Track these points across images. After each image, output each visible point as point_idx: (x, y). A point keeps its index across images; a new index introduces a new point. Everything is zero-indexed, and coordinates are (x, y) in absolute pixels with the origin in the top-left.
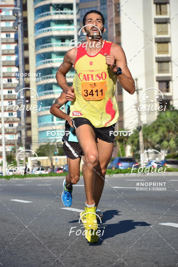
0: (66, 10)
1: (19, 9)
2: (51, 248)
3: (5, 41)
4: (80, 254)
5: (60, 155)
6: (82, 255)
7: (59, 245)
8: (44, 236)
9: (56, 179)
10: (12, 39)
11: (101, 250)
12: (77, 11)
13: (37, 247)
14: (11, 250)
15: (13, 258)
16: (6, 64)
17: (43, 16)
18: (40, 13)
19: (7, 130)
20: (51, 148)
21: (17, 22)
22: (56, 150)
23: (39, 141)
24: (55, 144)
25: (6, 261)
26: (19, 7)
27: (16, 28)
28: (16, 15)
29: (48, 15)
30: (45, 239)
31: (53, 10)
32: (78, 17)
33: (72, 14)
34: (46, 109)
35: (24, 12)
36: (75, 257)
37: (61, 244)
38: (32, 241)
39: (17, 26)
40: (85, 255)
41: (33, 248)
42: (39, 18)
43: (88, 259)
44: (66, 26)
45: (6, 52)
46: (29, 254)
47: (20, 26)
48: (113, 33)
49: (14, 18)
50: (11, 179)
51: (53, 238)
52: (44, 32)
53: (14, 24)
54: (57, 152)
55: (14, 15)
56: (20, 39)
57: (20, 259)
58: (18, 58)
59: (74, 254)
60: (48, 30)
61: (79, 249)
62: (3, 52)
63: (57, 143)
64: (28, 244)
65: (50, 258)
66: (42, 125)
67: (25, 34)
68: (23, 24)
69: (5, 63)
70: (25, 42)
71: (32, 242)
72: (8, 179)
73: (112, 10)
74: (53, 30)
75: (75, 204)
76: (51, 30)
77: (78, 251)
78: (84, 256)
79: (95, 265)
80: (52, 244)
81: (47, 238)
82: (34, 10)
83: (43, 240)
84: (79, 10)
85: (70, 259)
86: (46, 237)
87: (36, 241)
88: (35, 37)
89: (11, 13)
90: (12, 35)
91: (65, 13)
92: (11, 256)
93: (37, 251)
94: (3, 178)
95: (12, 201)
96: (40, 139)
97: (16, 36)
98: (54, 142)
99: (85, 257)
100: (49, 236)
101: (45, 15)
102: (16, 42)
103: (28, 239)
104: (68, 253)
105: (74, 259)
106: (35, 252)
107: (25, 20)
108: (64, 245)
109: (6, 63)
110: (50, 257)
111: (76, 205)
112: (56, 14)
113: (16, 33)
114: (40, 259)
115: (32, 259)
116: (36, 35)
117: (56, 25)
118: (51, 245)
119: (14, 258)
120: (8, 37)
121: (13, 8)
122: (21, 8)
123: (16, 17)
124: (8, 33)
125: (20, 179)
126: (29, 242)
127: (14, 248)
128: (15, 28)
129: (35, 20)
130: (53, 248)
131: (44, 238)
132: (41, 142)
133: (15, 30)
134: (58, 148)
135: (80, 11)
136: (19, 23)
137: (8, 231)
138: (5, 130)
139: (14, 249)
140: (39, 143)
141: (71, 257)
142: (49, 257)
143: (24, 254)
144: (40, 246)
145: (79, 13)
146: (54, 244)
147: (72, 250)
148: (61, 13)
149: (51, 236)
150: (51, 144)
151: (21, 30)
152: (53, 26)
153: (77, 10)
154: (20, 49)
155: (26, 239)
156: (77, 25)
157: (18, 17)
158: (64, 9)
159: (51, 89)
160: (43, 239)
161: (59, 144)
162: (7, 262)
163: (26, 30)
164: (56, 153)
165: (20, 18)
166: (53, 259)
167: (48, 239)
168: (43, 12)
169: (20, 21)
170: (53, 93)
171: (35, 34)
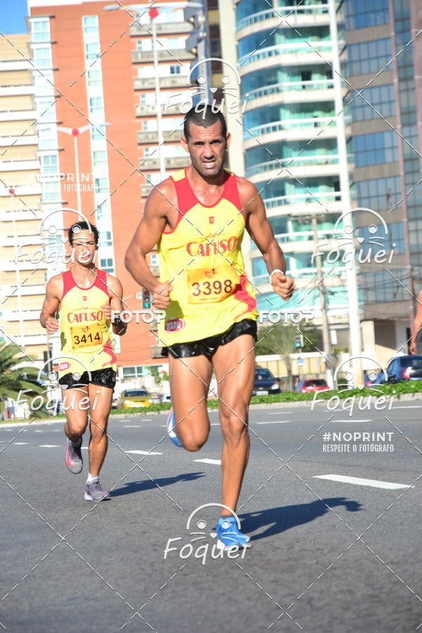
0: (310, 4)
1: (199, 5)
2: (294, 572)
3: (168, 84)
4: (363, 585)
5: (308, 348)
6: (368, 585)
7: (312, 565)
8: (275, 544)
9: (301, 408)
10: (185, 77)
11: (413, 575)
12: (338, 4)
13: (262, 571)
14: (198, 579)
15: (204, 598)
16: (173, 139)
17: (256, 20)
18: (248, 13)
20: (287, 334)
21: (195, 37)
22: (299, 338)
25: (189, 606)
27: (194, 50)
28: (192, 20)
29: (267, 16)
30: (279, 551)
31: (281, 5)
32: (341, 18)
33: (326, 12)
35: (211, 13)
36: (350, 592)
37: (317, 563)
39: (196, 48)
40: (375, 587)
42: (247, 25)
43: (383, 596)
44: (313, 41)
45: (172, 110)
46: (241, 588)
47: (202, 46)
49: (189, 27)
51: (297, 548)
52: (261, 57)
53: (187, 41)
54: (300, 343)
55: (187, 20)
57: (221, 599)
59: (349, 585)
60: (270, 54)
61: (359, 574)
65: (292, 597)
66: (264, 278)
67: (217, 68)
68: (209, 41)
69: (169, 136)
70: (217, 84)
74: (281, 52)
75: (349, 466)
76: (277, 53)
77: (360, 577)
78: (373, 589)
79: (400, 609)
80: (295, 563)
81: (282, 549)
82: (235, 6)
83: (274, 553)
84: (342, 3)
85: (339, 596)
86: (282, 547)
87: (258, 557)
88: (239, 70)
89: (180, 16)
90: (186, 69)
91: (310, 11)
92: (200, 593)
99: (376, 593)
100: (288, 545)
101: (261, 18)
102: (195, 84)
105: (349, 598)
107: (214, 31)
108: (325, 564)
111: (351, 468)
112: (287, 13)
113: (194, 63)
115: (249, 599)
116: (243, 67)
117: (287, 41)
118: (293, 565)
119: (207, 598)
120: (175, 74)
121: (185, 4)
122: (203, 3)
123: (193, 24)
124: (175, 65)
125: (214, 410)
127: (206, 574)
128: (191, 52)
129: (238, 31)
130: (299, 572)
131: (278, 548)
133: (192, 57)
134: (304, 332)
135: (344, 4)
136: (199, 40)
139: (207, 576)
141: (342, 592)
142: (290, 594)
143: (230, 588)
144: (267, 569)
145: (343, 9)
146: (300, 561)
147: (344, 577)
148: (301, 12)
151: (206, 55)
152: (280, 43)
156: (339, 39)
157: (196, 25)
158: (306, 2)
159: (283, 193)
160: (274, 551)
162: (191, 608)
163: (217, 55)
164: (298, 345)
165: (202, 28)
167: (285, 550)
168: (256, 11)
169: (201, 35)
170: (286, 202)
171: (239, 64)
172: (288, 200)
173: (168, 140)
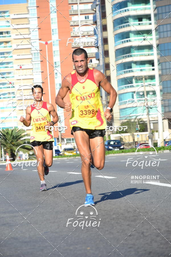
2: (136, 221)
3: (84, 23)
4: (164, 227)
5: (141, 131)
6: (166, 227)
8: (129, 210)
10: (90, 20)
20: (133, 125)
21: (95, 4)
22: (138, 126)
23: (121, 119)
24: (136, 120)
27: (95, 9)
30: (130, 213)
34: (126, 87)
36: (159, 229)
38: (118, 215)
39: (95, 8)
40: (169, 227)
41: (118, 222)
44: (143, 5)
45: (85, 34)
46: (115, 228)
47: (98, 8)
52: (122, 12)
53: (92, 6)
54: (138, 128)
56: (98, 20)
57: (107, 232)
58: (97, 39)
60: (125, 11)
61: (163, 222)
63: (137, 119)
64: (114, 218)
66: (123, 102)
67: (104, 16)
68: (100, 5)
70: (104, 23)
71: (118, 216)
74: (130, 10)
76: (128, 10)
80: (136, 217)
81: (131, 212)
83: (128, 214)
85: (155, 231)
88: (112, 17)
90: (91, 17)
95: (97, 177)
96: (121, 116)
97: (95, 18)
98: (135, 119)
102: (95, 23)
103: (114, 214)
106: (121, 226)
107: (103, 2)
113: (95, 15)
115: (118, 232)
116: (114, 16)
117: (132, 5)
120: (87, 19)
124: (87, 15)
126: (114, 216)
128: (93, 10)
129: (112, 2)
130: (138, 221)
131: (130, 212)
132: (122, 120)
133: (94, 12)
134: (139, 124)
136: (97, 5)
140: (120, 120)
143: (110, 228)
144: (125, 220)
147: (156, 223)
150: (132, 121)
151: (99, 11)
152: (130, 6)
154: (99, 30)
156: (154, 4)
159: (131, 67)
160: (128, 213)
161: (140, 120)
163: (104, 11)
164: (137, 129)
165: (98, 0)
166: (138, 232)
169: (97, 3)
170: (132, 71)
172: (133, 70)
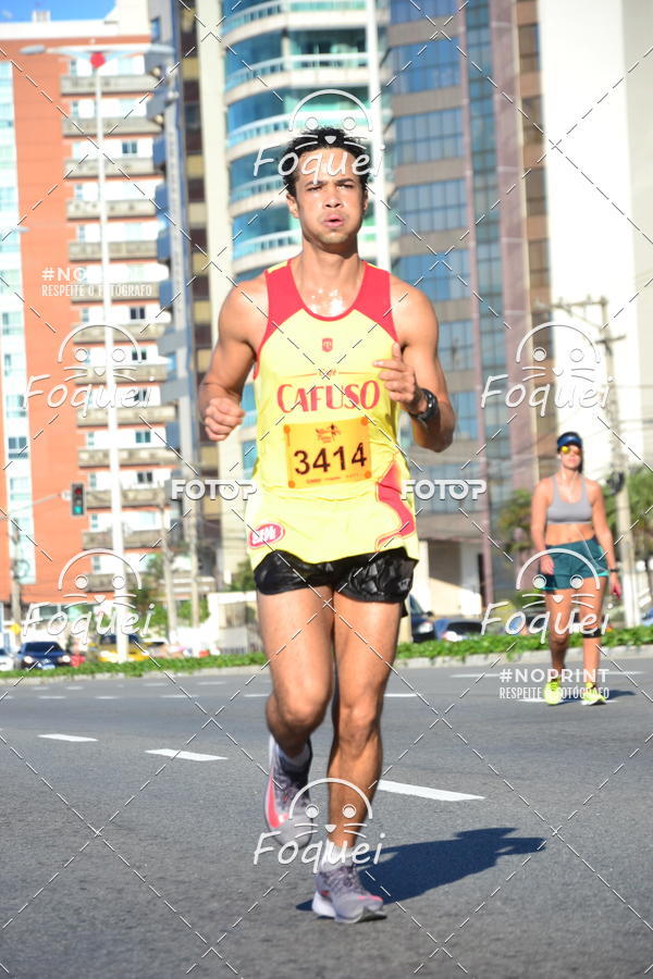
0: (339, 52)
1: (168, 49)
2: (297, 926)
4: (403, 948)
6: (410, 949)
10: (143, 159)
11: (481, 933)
12: (382, 54)
15: (156, 964)
16: (124, 254)
17: (255, 74)
18: (244, 64)
19: (131, 495)
21: (161, 98)
26: (167, 43)
27: (159, 119)
28: (157, 71)
29: (273, 69)
31: (294, 53)
32: (387, 75)
33: (363, 65)
35: (187, 63)
36: (383, 959)
38: (228, 902)
39: (162, 115)
40: (422, 951)
42: (243, 82)
44: (342, 109)
45: (123, 209)
47: (171, 112)
48: (515, 134)
49: (152, 83)
50: (146, 676)
52: (263, 131)
53: (149, 106)
55: (150, 72)
56: (173, 161)
58: (168, 229)
59: (381, 948)
60: (276, 128)
61: (398, 931)
62: (112, 209)
65: (292, 965)
67: (193, 143)
68: (183, 104)
69: (118, 251)
70: (193, 172)
71: (227, 906)
72: (135, 675)
73: (510, 48)
76: (287, 126)
77: (397, 935)
78: (419, 955)
81: (279, 890)
82: (224, 53)
84: (388, 51)
85: (366, 965)
87: (243, 903)
88: (227, 150)
89: (139, 65)
90: (146, 147)
91: (339, 64)
92: (151, 957)
93: (245, 938)
94: (118, 671)
95: (152, 756)
97: (159, 149)
100: (288, 884)
101: (264, 71)
102: (160, 172)
103: (213, 896)
104: (359, 945)
105: (380, 967)
106: (237, 943)
107: (191, 91)
109: (124, 247)
110: (295, 961)
112: (305, 65)
113: (159, 139)
114: (257, 968)
116: (233, 146)
118: (295, 916)
119: (161, 964)
120: (130, 155)
121: (146, 47)
122: (174, 46)
123: (159, 78)
124: (129, 141)
125: (180, 675)
126: (215, 905)
127: (160, 927)
128: (154, 121)
129: (227, 91)
133: (156, 128)
135: (391, 55)
136: (168, 103)
137: (137, 864)
138: (124, 494)
139: (163, 930)
141: (371, 958)
142: (291, 961)
143: (197, 950)
144: (256, 920)
145: (390, 61)
147: (374, 935)
148: (325, 64)
149: (297, 883)
151: (178, 127)
152: (292, 112)
153: (379, 49)
154: (175, 197)
155: (205, 894)
156: (383, 106)
157: (163, 80)
158: (335, 48)
163: (195, 126)
165: (172, 84)
166: (304, 966)
167: (284, 892)
168: (255, 60)
169: (172, 95)
171: (228, 142)
173: (116, 255)
